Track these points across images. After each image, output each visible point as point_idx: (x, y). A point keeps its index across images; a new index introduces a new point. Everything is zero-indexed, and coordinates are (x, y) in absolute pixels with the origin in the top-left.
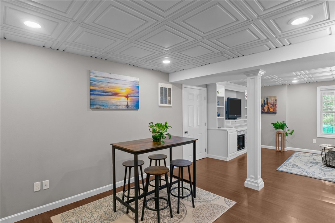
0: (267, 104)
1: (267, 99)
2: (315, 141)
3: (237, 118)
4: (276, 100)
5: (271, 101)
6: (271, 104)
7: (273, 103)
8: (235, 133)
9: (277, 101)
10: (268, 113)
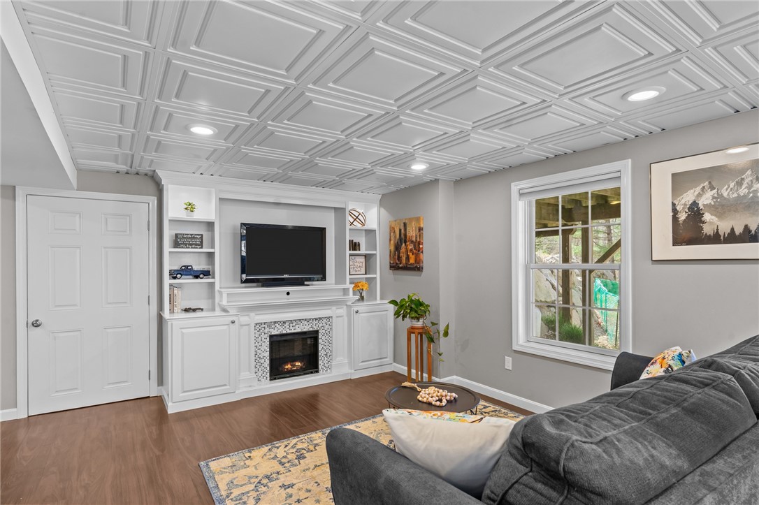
0: (405, 242)
1: (405, 225)
2: (509, 363)
3: (306, 283)
4: (420, 229)
5: (412, 233)
6: (412, 242)
7: (414, 239)
8: (225, 327)
9: (424, 232)
10: (407, 268)
